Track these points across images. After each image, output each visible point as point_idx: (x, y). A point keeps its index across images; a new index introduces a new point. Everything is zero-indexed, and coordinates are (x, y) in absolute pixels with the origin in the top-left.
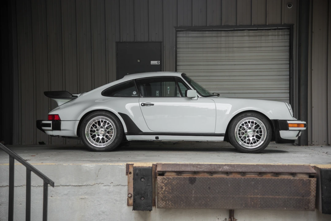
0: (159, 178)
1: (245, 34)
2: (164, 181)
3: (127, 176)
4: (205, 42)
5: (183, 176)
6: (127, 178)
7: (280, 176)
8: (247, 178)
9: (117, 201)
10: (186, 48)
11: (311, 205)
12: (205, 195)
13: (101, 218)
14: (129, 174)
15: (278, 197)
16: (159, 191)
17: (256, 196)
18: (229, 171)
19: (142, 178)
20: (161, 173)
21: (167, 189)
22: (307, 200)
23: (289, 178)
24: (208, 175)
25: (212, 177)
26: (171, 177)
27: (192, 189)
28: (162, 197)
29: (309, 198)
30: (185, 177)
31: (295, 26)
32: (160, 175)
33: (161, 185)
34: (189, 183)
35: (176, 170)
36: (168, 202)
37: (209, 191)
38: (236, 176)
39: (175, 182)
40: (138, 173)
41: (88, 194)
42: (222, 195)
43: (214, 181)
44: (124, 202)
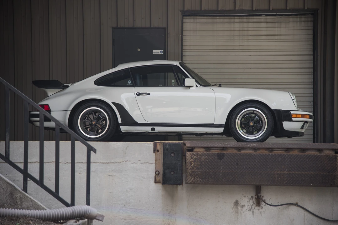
1: (262, 20)
2: (192, 156)
3: (154, 154)
5: (211, 152)
6: (155, 156)
7: (307, 152)
8: (275, 154)
9: (144, 178)
10: (194, 36)
12: (232, 170)
13: (129, 195)
14: (156, 151)
15: (304, 173)
16: (187, 167)
17: (283, 172)
18: (257, 147)
19: (172, 153)
20: (190, 149)
21: (195, 164)
22: (333, 176)
23: (315, 154)
24: (236, 151)
25: (240, 153)
26: (200, 153)
27: (220, 165)
28: (191, 173)
29: (335, 173)
30: (214, 153)
32: (189, 151)
33: (190, 161)
34: (218, 159)
35: (205, 146)
36: (196, 178)
37: (236, 167)
38: (263, 152)
39: (204, 158)
40: (168, 148)
41: (115, 171)
42: (249, 170)
43: (242, 157)
44: (151, 179)
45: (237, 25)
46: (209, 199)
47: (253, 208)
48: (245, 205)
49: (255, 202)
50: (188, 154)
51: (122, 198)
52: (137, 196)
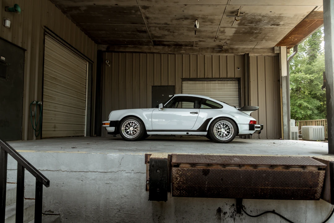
2: (178, 172)
3: (146, 165)
5: (196, 167)
6: (146, 167)
7: (290, 169)
8: (259, 170)
9: (137, 186)
11: (317, 195)
12: (217, 185)
13: (123, 201)
14: (147, 162)
15: (287, 188)
16: (174, 181)
18: (242, 164)
19: (157, 169)
20: (176, 164)
21: (181, 179)
22: (314, 191)
23: (299, 171)
24: (221, 167)
25: (225, 169)
26: (185, 169)
27: (205, 180)
28: (177, 187)
29: (316, 188)
30: (199, 169)
31: (241, 79)
32: (175, 166)
33: (176, 176)
34: (203, 174)
35: (190, 162)
36: (182, 192)
37: (221, 182)
38: (248, 168)
39: (190, 174)
40: (154, 165)
41: (112, 179)
42: (234, 185)
43: (227, 173)
44: (143, 187)
45: (205, 85)
46: (194, 206)
47: (234, 215)
48: (227, 212)
49: (236, 210)
50: (174, 170)
51: (118, 203)
52: (130, 202)
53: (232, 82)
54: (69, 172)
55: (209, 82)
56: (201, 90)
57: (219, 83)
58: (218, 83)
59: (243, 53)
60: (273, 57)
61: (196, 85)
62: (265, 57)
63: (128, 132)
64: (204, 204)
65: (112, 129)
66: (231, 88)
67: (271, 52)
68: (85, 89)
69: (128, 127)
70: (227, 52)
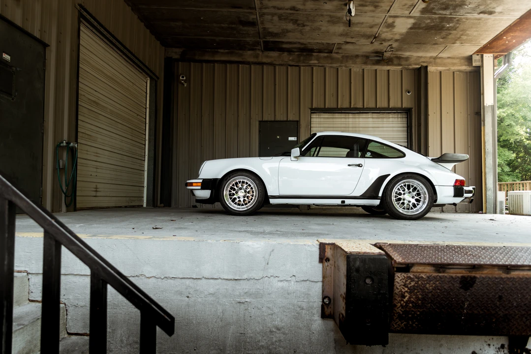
0: (399, 276)
1: (370, 116)
2: (407, 282)
3: (321, 265)
4: (335, 123)
5: (448, 273)
6: (321, 269)
9: (303, 309)
10: (319, 127)
12: (488, 310)
13: (274, 339)
14: (324, 261)
16: (395, 302)
19: (367, 277)
20: (404, 266)
21: (412, 298)
24: (501, 272)
25: (508, 276)
26: (423, 276)
27: (463, 300)
28: (401, 313)
30: (454, 275)
31: (413, 110)
32: (401, 270)
33: (401, 291)
34: (461, 288)
35: (434, 262)
37: (498, 303)
39: (432, 286)
40: (359, 267)
41: (250, 295)
42: (524, 310)
43: (513, 284)
44: (315, 311)
45: (351, 120)
46: (422, 350)
50: (399, 277)
51: (263, 344)
52: (290, 341)
53: (396, 116)
54: (160, 280)
55: (357, 115)
56: (342, 129)
57: (374, 116)
58: (372, 116)
59: (418, 64)
60: (468, 73)
61: (335, 120)
62: (454, 72)
63: (235, 199)
64: (441, 346)
65: (206, 194)
66: (394, 125)
67: (466, 63)
68: (144, 125)
69: (234, 190)
70: (390, 63)
